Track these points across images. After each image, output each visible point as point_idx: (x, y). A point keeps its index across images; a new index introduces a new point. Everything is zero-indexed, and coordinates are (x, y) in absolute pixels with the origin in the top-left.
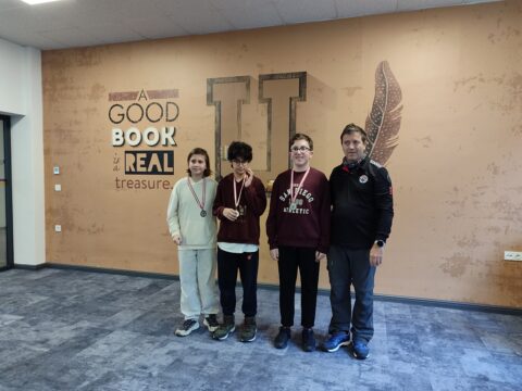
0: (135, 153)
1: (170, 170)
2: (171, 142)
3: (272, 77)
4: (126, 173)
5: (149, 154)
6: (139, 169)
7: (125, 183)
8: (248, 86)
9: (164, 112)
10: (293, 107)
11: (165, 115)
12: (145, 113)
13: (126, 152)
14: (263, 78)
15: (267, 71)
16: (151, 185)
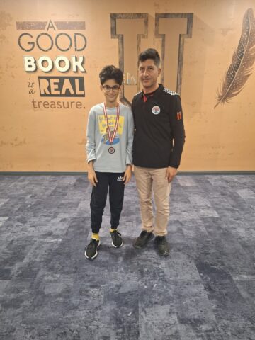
0: (48, 78)
1: (82, 93)
2: (81, 69)
3: (166, 16)
4: (42, 95)
5: (62, 79)
6: (53, 92)
7: (41, 104)
9: (72, 42)
10: (182, 43)
11: (73, 45)
12: (54, 43)
13: (40, 77)
14: (158, 17)
15: (162, 11)
16: (66, 106)
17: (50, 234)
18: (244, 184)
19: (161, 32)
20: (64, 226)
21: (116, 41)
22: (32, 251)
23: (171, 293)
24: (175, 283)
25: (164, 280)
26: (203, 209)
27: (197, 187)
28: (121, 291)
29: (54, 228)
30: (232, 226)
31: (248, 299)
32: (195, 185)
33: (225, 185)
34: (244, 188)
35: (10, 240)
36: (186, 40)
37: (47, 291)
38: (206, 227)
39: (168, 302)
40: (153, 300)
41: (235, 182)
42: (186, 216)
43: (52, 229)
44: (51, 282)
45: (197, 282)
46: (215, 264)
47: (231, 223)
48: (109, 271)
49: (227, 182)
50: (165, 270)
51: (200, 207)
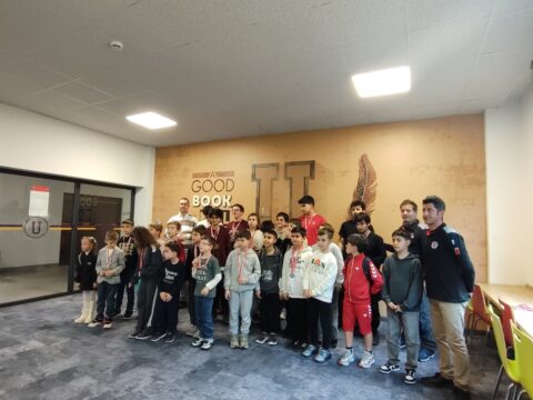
2: (229, 204)
3: (293, 164)
8: (278, 170)
9: (225, 185)
10: (306, 183)
11: (225, 187)
14: (288, 165)
15: (290, 160)
19: (289, 176)
21: (255, 184)
36: (310, 181)
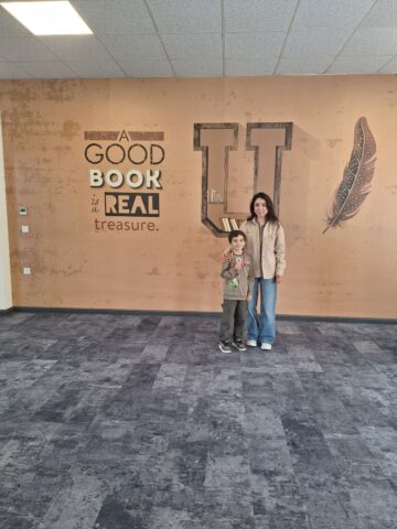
0: (116, 195)
1: (156, 212)
2: (157, 184)
3: (259, 125)
4: (107, 214)
5: (133, 196)
6: (121, 211)
7: (105, 225)
9: (148, 154)
10: (279, 155)
11: (149, 158)
12: (127, 154)
13: (106, 194)
14: (250, 127)
15: (255, 120)
16: (135, 227)
17: (108, 380)
18: (367, 335)
19: (253, 143)
20: (126, 372)
22: (86, 396)
23: (246, 445)
24: (253, 436)
25: (240, 433)
26: (304, 362)
27: (301, 336)
28: (189, 440)
29: (113, 373)
30: (338, 382)
31: (338, 457)
32: (298, 333)
33: (339, 334)
34: (364, 340)
35: (61, 384)
36: (284, 152)
37: (104, 436)
38: (303, 382)
39: (242, 454)
40: (225, 451)
41: (354, 332)
42: (280, 369)
43: (110, 375)
44: (108, 427)
45: (279, 437)
46: (306, 421)
47: (337, 379)
48: (176, 420)
49: (343, 331)
50: (243, 424)
51: (299, 360)
